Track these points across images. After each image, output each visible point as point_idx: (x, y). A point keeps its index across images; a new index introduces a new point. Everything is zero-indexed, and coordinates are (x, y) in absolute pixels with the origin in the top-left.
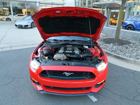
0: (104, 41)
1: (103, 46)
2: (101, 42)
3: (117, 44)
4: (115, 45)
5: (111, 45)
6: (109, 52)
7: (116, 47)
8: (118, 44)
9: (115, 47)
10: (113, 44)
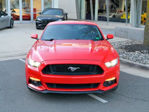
0: (125, 48)
1: (124, 54)
2: (121, 50)
3: (145, 51)
4: (143, 53)
5: (137, 53)
6: (132, 62)
7: (144, 55)
8: (148, 52)
9: (142, 55)
10: (139, 52)
